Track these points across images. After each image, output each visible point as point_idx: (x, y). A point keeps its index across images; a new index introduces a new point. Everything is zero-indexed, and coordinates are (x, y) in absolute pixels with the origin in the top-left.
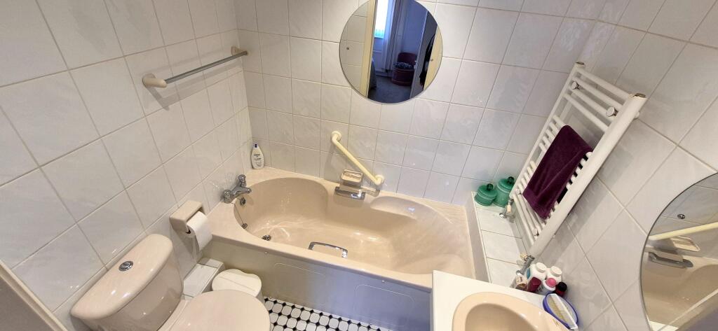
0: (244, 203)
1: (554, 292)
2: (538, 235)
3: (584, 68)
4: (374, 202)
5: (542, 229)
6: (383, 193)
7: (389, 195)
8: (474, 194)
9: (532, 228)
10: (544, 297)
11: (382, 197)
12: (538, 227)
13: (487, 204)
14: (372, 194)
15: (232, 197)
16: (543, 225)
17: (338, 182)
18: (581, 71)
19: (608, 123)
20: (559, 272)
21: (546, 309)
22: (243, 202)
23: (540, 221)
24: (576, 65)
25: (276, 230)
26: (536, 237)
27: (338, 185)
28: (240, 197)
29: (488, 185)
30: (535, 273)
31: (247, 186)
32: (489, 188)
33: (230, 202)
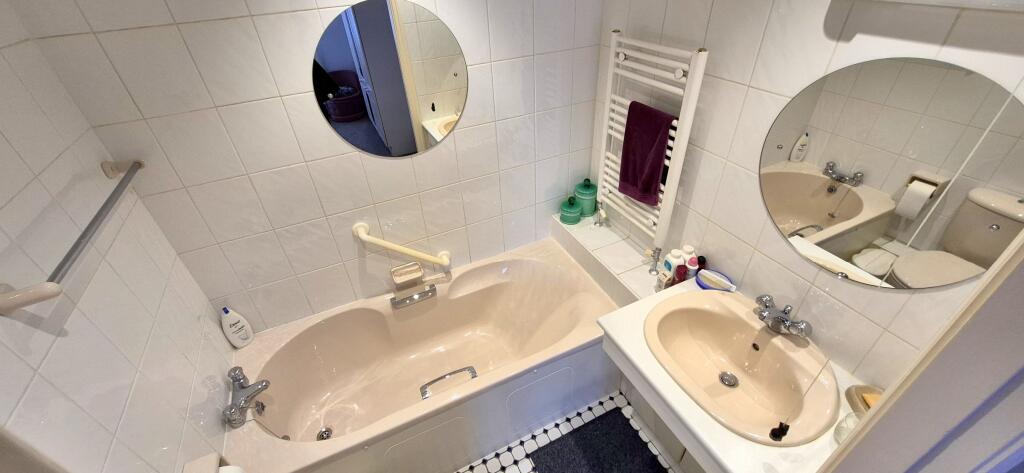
0: (263, 407)
1: (699, 269)
2: (655, 224)
3: (621, 36)
4: (451, 288)
5: (658, 217)
6: (456, 273)
7: (465, 270)
8: (557, 218)
9: (645, 221)
10: (694, 278)
11: (458, 278)
12: (652, 217)
13: (576, 221)
14: (443, 282)
15: (243, 411)
16: (657, 212)
17: (388, 292)
18: (622, 40)
19: (682, 86)
20: (691, 249)
21: (703, 287)
22: (261, 408)
23: (651, 210)
24: (614, 34)
25: (328, 414)
26: (654, 228)
27: (392, 295)
28: (253, 404)
29: (569, 200)
30: (675, 262)
31: (252, 381)
32: (571, 202)
33: (243, 422)
